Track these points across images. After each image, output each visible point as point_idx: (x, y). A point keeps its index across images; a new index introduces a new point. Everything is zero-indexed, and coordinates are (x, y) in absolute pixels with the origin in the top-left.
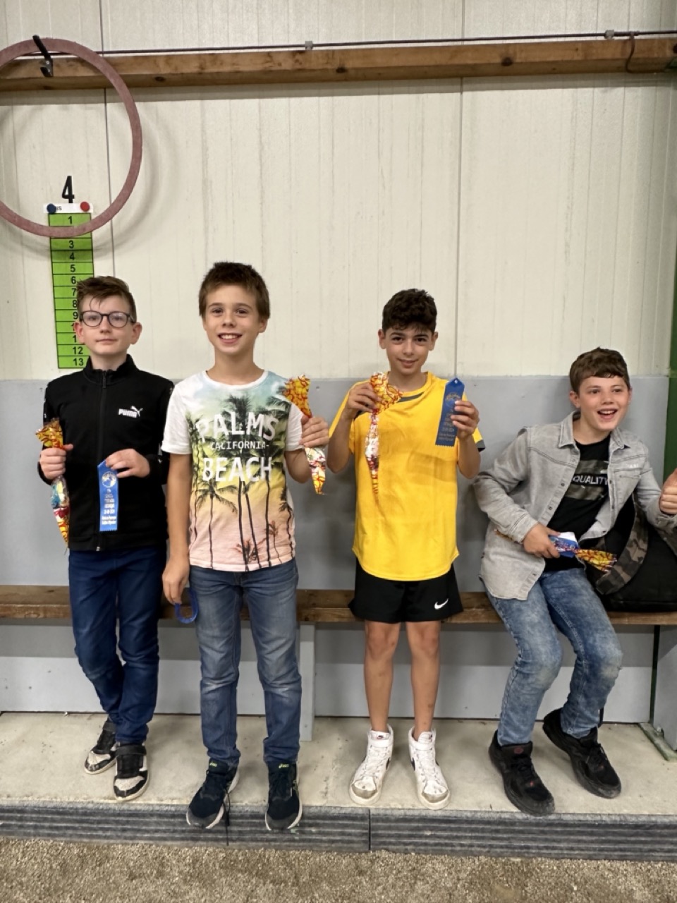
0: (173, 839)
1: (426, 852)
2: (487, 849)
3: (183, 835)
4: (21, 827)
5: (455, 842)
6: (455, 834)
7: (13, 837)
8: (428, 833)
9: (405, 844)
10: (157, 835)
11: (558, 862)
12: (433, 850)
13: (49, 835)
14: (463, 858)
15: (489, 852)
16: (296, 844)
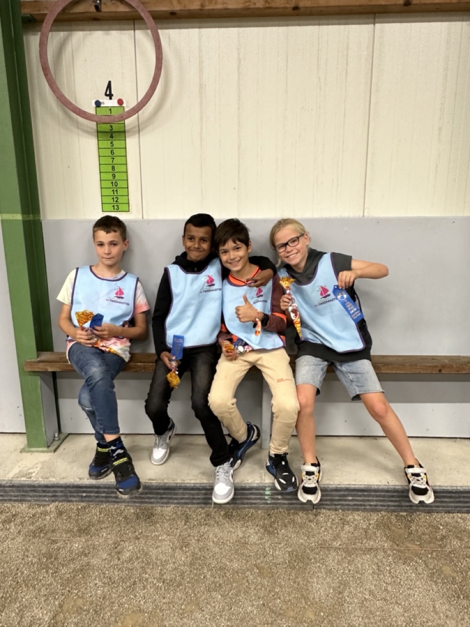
0: (192, 503)
1: (348, 510)
2: (386, 508)
3: (198, 501)
4: (97, 497)
5: (367, 503)
6: (367, 498)
7: (92, 503)
8: (350, 498)
9: (336, 505)
10: (182, 501)
11: (429, 514)
12: (353, 508)
13: (114, 502)
14: (372, 513)
15: (387, 509)
16: (268, 506)
